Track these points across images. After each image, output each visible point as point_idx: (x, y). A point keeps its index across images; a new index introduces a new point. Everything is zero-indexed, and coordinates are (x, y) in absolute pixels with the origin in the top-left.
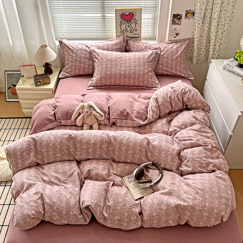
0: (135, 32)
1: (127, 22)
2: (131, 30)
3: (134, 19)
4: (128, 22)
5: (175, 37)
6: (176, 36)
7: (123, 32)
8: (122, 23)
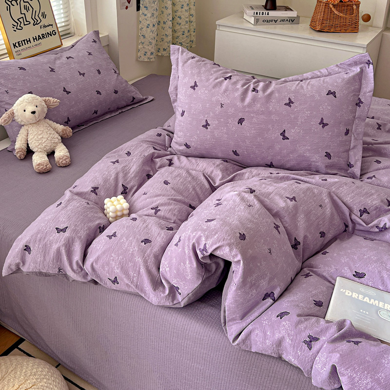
2: (33, 18)
5: (127, 8)
7: (20, 26)
8: (11, 2)
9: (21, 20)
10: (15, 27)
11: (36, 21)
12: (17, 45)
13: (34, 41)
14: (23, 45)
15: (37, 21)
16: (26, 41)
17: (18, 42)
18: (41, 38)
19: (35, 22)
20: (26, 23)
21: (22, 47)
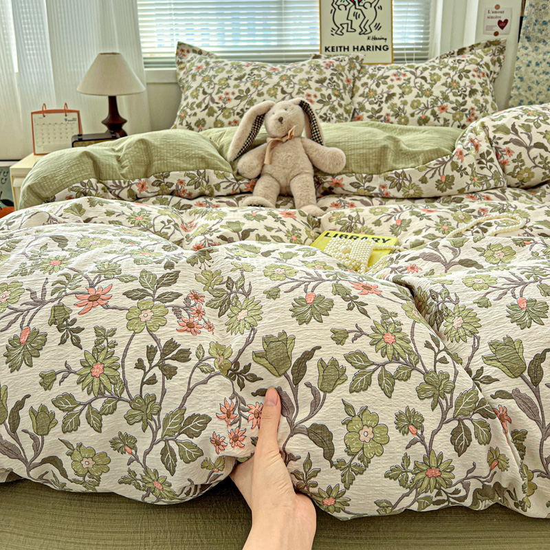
0: (375, 33)
1: (352, 4)
2: (362, 26)
4: (354, 3)
5: (496, 34)
6: (498, 29)
8: (339, 6)
9: (345, 26)
10: (334, 32)
11: (364, 30)
13: (354, 51)
14: (337, 50)
15: (367, 30)
16: (342, 49)
17: (333, 48)
18: (364, 50)
19: (362, 31)
20: (349, 29)
21: (335, 53)
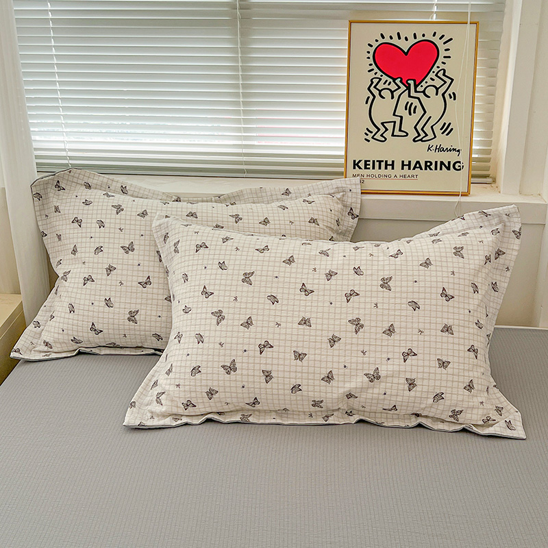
0: (442, 140)
1: (403, 88)
2: (419, 128)
3: (440, 74)
4: (408, 88)
7: (382, 135)
8: (380, 91)
9: (389, 126)
11: (422, 135)
12: (362, 165)
13: (403, 169)
14: (374, 168)
15: (426, 135)
16: (383, 164)
17: (366, 161)
18: (421, 169)
19: (419, 135)
20: (397, 132)
21: (371, 171)
